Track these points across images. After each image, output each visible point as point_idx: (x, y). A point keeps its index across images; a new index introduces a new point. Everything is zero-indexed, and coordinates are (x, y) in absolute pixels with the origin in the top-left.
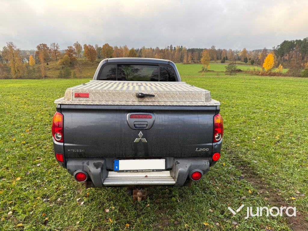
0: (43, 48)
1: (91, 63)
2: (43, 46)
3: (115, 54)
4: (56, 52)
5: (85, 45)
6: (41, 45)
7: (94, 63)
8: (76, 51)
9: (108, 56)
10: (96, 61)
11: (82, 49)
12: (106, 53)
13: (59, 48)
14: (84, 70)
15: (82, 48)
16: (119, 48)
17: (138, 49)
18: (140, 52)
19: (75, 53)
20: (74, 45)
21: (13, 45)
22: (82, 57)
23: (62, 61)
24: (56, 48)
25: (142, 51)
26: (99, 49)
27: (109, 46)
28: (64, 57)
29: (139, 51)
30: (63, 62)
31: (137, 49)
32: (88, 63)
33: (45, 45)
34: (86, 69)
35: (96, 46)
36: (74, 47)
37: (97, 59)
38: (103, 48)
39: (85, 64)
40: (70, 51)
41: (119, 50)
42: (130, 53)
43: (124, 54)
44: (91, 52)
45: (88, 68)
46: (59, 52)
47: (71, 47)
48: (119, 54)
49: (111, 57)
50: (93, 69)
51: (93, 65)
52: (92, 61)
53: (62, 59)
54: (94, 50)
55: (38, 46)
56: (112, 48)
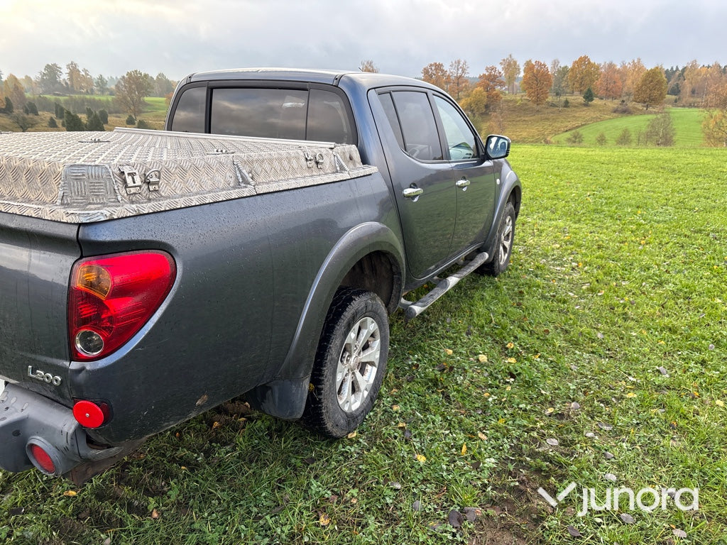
0: (434, 72)
1: (535, 106)
2: (436, 69)
3: (601, 84)
4: (460, 81)
5: (528, 63)
6: (431, 65)
7: (544, 106)
8: (504, 78)
9: (582, 88)
10: (548, 103)
11: (519, 73)
12: (577, 81)
13: (468, 70)
14: (514, 123)
15: (519, 70)
16: (618, 67)
17: (677, 68)
18: (679, 76)
19: (502, 84)
20: (501, 64)
21: (372, 67)
22: (514, 94)
23: (469, 101)
24: (460, 71)
25: (685, 73)
26: (564, 71)
27: (589, 63)
28: (474, 92)
29: (677, 73)
30: (470, 104)
31: (672, 68)
32: (527, 107)
33: (438, 67)
34: (519, 121)
35: (555, 63)
36: (500, 68)
37: (550, 98)
38: (572, 70)
39: (520, 109)
40: (490, 80)
41: (618, 72)
42: (645, 80)
43: (629, 82)
44: (538, 79)
45: (523, 118)
46: (466, 81)
47: (492, 69)
48: (615, 82)
49: (589, 90)
50: (537, 122)
51: (538, 111)
52: (538, 101)
53: (469, 96)
54: (547, 75)
55: (425, 69)
56: (598, 68)
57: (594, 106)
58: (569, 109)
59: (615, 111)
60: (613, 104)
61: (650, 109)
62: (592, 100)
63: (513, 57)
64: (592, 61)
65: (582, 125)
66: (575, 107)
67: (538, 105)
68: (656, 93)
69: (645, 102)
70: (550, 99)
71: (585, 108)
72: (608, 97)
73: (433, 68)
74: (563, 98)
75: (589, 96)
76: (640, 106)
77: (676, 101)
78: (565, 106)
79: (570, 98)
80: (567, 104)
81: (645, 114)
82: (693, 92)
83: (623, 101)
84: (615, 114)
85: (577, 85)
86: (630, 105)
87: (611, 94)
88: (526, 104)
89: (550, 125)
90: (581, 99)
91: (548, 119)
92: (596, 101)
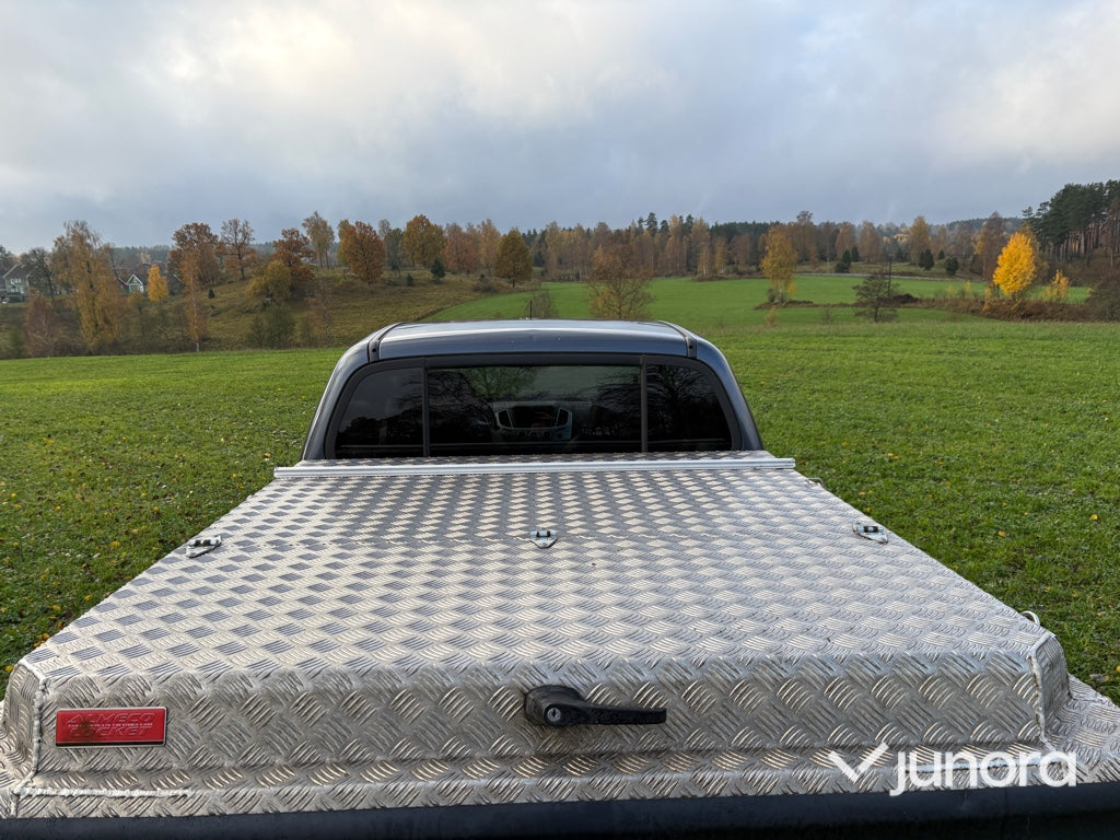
0: (196, 238)
1: (366, 285)
2: (198, 233)
3: (449, 253)
4: (242, 250)
5: (344, 225)
6: (188, 227)
7: (378, 285)
8: (311, 246)
9: (426, 259)
10: (384, 280)
11: (333, 238)
12: (418, 250)
13: (253, 235)
14: (340, 311)
15: (332, 233)
16: (465, 230)
17: (535, 232)
18: (540, 242)
19: (308, 253)
20: (304, 225)
21: (86, 231)
22: (332, 267)
23: (263, 282)
24: (240, 236)
25: (546, 239)
26: (395, 235)
27: (429, 224)
28: (269, 267)
29: (537, 239)
30: (266, 287)
31: (529, 232)
32: (354, 287)
33: (202, 230)
34: (347, 308)
35: (384, 224)
36: (304, 232)
37: (385, 272)
38: (408, 233)
39: (345, 291)
40: (291, 247)
41: (465, 236)
42: (504, 249)
43: (483, 251)
44: (364, 246)
45: (353, 304)
46: (253, 251)
47: (293, 233)
48: (466, 251)
49: (437, 262)
50: (374, 309)
51: (372, 292)
52: (370, 276)
53: (261, 274)
54: (377, 240)
55: (178, 233)
56: (439, 231)
57: (447, 283)
58: (415, 289)
59: (476, 289)
60: (470, 280)
61: (517, 286)
62: (443, 275)
63: (320, 215)
64: (432, 223)
65: (439, 310)
66: (422, 285)
67: (370, 283)
68: (520, 265)
69: (509, 277)
70: (386, 274)
71: (436, 287)
72: (461, 270)
73: (192, 231)
74: (404, 274)
75: (439, 270)
76: (503, 282)
77: (543, 274)
78: (409, 285)
79: (413, 273)
80: (410, 281)
81: (512, 292)
82: (560, 261)
83: (483, 276)
84: (476, 294)
85: (417, 254)
86: (493, 281)
87: (466, 266)
88: (352, 283)
89: (394, 312)
90: (428, 274)
91: (389, 303)
92: (448, 277)
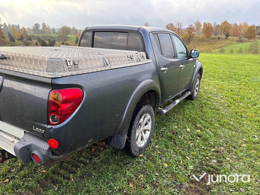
0: (170, 27)
1: (207, 39)
2: (171, 26)
3: (232, 31)
4: (179, 30)
5: (205, 23)
6: (169, 24)
7: (210, 39)
8: (195, 29)
9: (225, 32)
10: (212, 38)
11: (201, 27)
13: (182, 26)
14: (199, 45)
15: (201, 26)
16: (238, 25)
19: (195, 31)
20: (195, 24)
22: (199, 34)
24: (180, 26)
26: (217, 26)
27: (228, 23)
28: (184, 34)
32: (204, 39)
33: (172, 25)
35: (215, 23)
36: (194, 25)
38: (221, 26)
39: (202, 40)
40: (190, 29)
41: (239, 27)
42: (248, 30)
43: (242, 30)
44: (208, 29)
45: (202, 43)
46: (182, 30)
47: (191, 26)
48: (237, 31)
49: (227, 33)
50: (208, 45)
51: (208, 41)
52: (208, 37)
53: (182, 35)
54: (212, 28)
55: (167, 25)
56: (231, 25)
57: (229, 39)
58: (220, 40)
59: (237, 41)
60: (237, 38)
61: (250, 40)
62: (228, 37)
63: (199, 21)
64: (229, 23)
65: (225, 46)
66: (222, 39)
67: (208, 38)
68: (252, 35)
69: (248, 38)
70: (212, 36)
71: (226, 40)
72: (234, 36)
73: (170, 25)
74: (217, 36)
75: (227, 35)
76: (246, 39)
78: (218, 39)
79: (220, 36)
80: (219, 38)
81: (248, 42)
83: (240, 37)
84: (237, 42)
85: (223, 31)
86: (243, 39)
87: (235, 35)
88: (204, 38)
89: (212, 46)
90: (224, 36)
91: (212, 44)
92: (230, 37)
